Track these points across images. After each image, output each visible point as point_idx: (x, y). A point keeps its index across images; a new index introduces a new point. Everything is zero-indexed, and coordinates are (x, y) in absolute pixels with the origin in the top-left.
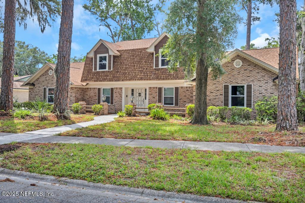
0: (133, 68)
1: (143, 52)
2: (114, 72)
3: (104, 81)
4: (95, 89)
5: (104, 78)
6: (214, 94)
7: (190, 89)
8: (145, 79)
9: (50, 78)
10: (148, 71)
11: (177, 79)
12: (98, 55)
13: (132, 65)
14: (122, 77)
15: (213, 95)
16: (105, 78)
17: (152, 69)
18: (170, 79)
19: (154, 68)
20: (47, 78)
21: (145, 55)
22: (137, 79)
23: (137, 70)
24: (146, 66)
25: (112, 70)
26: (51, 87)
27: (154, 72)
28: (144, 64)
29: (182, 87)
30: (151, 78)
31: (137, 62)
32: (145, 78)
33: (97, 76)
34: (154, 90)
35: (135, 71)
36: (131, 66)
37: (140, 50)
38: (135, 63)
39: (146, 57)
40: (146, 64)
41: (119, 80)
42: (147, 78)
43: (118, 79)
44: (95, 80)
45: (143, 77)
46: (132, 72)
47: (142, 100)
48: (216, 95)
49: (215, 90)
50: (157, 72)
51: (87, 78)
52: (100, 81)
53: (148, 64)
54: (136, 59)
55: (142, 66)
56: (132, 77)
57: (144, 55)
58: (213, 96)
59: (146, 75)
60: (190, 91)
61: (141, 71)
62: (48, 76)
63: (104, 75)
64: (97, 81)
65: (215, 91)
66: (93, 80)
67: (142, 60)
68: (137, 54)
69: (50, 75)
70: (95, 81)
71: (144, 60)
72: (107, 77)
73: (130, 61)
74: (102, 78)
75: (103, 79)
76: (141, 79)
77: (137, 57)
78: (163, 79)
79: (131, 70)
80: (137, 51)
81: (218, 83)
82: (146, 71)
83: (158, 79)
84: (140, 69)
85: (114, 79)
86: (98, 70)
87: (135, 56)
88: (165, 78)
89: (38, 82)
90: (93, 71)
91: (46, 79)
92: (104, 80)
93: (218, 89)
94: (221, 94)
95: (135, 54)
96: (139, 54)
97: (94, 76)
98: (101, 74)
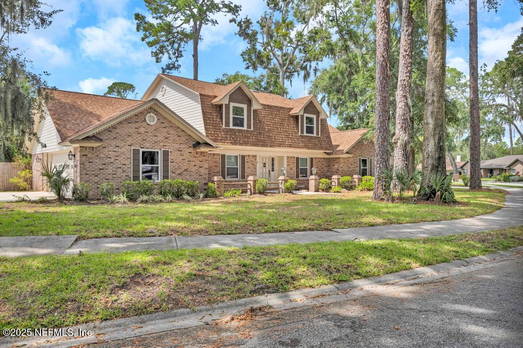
1: (281, 111)
2: (255, 133)
3: (246, 145)
6: (353, 166)
9: (150, 130)
10: (294, 137)
14: (268, 142)
16: (246, 140)
17: (297, 135)
19: (300, 134)
20: (142, 130)
21: (285, 116)
23: (282, 134)
25: (252, 129)
26: (151, 148)
27: (301, 140)
28: (287, 127)
30: (300, 146)
31: (279, 124)
32: (294, 146)
33: (233, 136)
34: (292, 161)
35: (281, 136)
37: (276, 108)
38: (277, 124)
41: (266, 146)
42: (296, 146)
43: (264, 144)
44: (231, 141)
45: (291, 143)
46: (278, 136)
47: (267, 171)
49: (353, 163)
50: (303, 139)
52: (239, 145)
54: (276, 119)
55: (286, 130)
56: (280, 143)
57: (283, 116)
58: (353, 168)
59: (294, 141)
61: (288, 137)
63: (243, 136)
64: (236, 145)
66: (228, 141)
67: (284, 122)
68: (275, 113)
70: (231, 144)
71: (286, 123)
72: (249, 140)
73: (271, 121)
74: (242, 139)
75: (244, 142)
77: (277, 117)
82: (292, 137)
84: (286, 134)
85: (259, 143)
86: (231, 127)
87: (274, 115)
92: (246, 143)
93: (355, 162)
94: (357, 166)
95: (273, 112)
96: (278, 113)
97: (228, 136)
98: (237, 134)
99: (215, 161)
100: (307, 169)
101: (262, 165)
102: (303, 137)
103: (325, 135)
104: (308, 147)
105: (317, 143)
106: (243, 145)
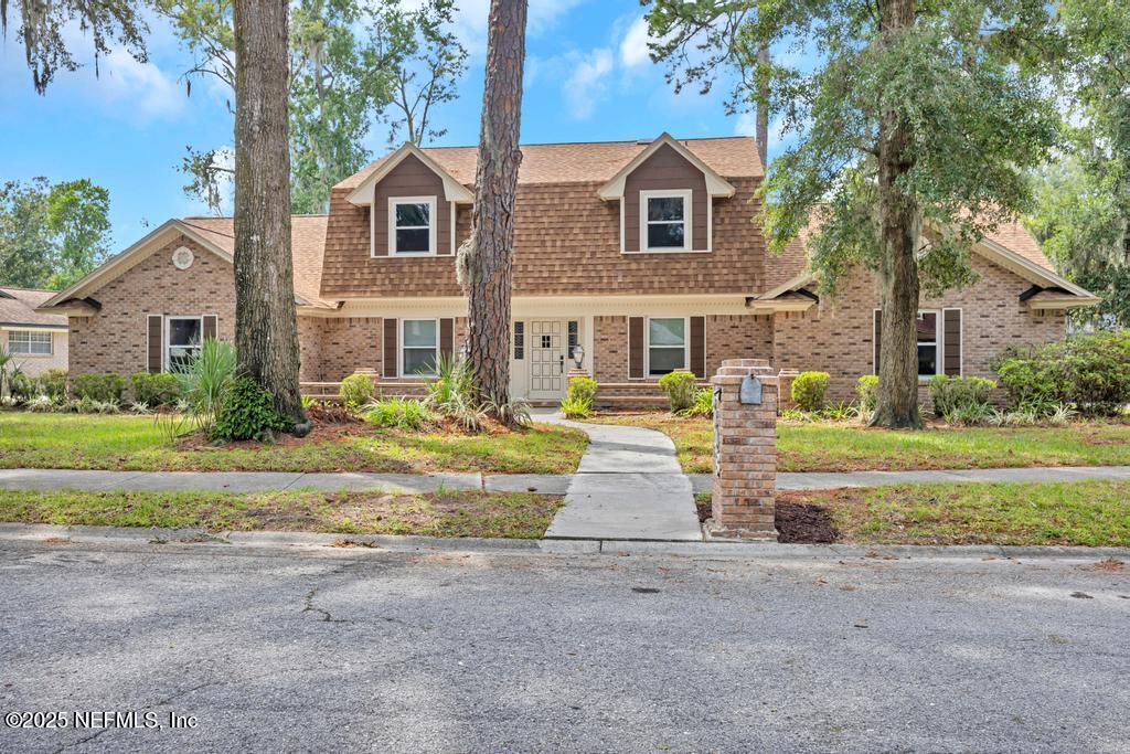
0: (537, 250)
1: (572, 195)
3: (425, 295)
4: (370, 324)
5: (420, 282)
6: (844, 339)
7: (743, 323)
8: (591, 290)
9: (180, 280)
10: (600, 261)
11: (711, 290)
12: (390, 198)
13: (533, 238)
15: (841, 341)
16: (428, 281)
17: (612, 255)
18: (686, 289)
19: (623, 251)
20: (167, 281)
21: (581, 207)
22: (561, 287)
23: (554, 256)
24: (588, 243)
25: (453, 254)
26: (184, 315)
27: (624, 267)
28: (581, 237)
29: (715, 317)
30: (615, 286)
31: (551, 231)
32: (591, 286)
33: (392, 276)
34: (615, 328)
35: (548, 262)
36: (528, 244)
37: (557, 190)
38: (543, 232)
39: (585, 213)
40: (588, 237)
42: (599, 286)
44: (384, 288)
45: (581, 281)
46: (538, 262)
47: (557, 358)
48: (851, 341)
49: (847, 328)
50: (634, 266)
51: (347, 283)
52: (405, 295)
53: (597, 237)
54: (545, 219)
55: (574, 243)
56: (540, 281)
57: (575, 207)
58: (842, 344)
59: (593, 274)
60: (743, 330)
61: (574, 264)
62: (170, 269)
63: (421, 272)
64: (396, 295)
65: (847, 331)
66: (375, 289)
67: (571, 225)
68: (548, 202)
69: (182, 267)
70: (384, 293)
71: (579, 225)
72: (438, 281)
73: (524, 226)
74: (415, 281)
75: (421, 287)
76: (578, 288)
77: (551, 214)
78: (662, 291)
79: (532, 256)
80: (547, 190)
81: (856, 304)
82: (590, 261)
83: (641, 291)
84: (569, 255)
86: (393, 252)
87: (541, 208)
88: (665, 285)
89: (119, 293)
90: (373, 255)
91: (158, 281)
92: (425, 290)
93: (856, 325)
94: (867, 338)
95: (542, 202)
96: (556, 201)
97: (379, 276)
98: (406, 269)
99: (369, 335)
100: (683, 349)
101: (538, 342)
102: (639, 258)
103: (737, 245)
104: (646, 285)
105: (690, 272)
106: (416, 295)
